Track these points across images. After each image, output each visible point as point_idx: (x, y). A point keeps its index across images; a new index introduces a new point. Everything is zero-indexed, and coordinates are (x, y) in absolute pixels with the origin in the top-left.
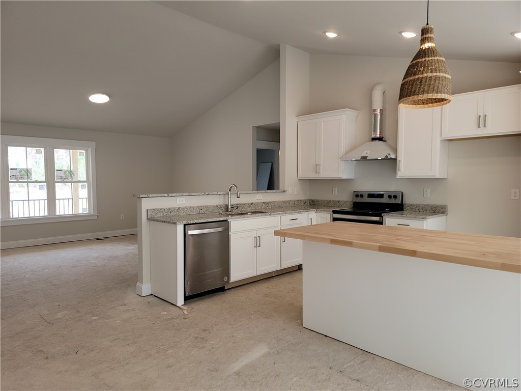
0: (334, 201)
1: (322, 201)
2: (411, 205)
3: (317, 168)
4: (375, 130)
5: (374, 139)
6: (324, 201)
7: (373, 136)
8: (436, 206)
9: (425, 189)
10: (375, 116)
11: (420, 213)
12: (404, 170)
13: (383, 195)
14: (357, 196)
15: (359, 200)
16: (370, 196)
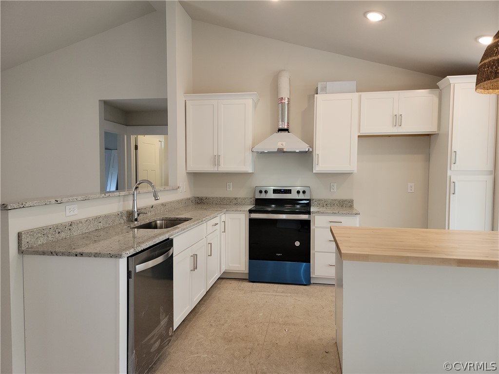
0: (230, 198)
1: (213, 198)
2: (319, 200)
3: (216, 160)
4: (283, 120)
5: (280, 130)
6: (217, 198)
7: (280, 127)
8: (344, 201)
9: (331, 184)
10: (283, 104)
11: (328, 208)
12: (322, 165)
13: (291, 190)
14: (261, 192)
15: (263, 196)
16: (275, 191)
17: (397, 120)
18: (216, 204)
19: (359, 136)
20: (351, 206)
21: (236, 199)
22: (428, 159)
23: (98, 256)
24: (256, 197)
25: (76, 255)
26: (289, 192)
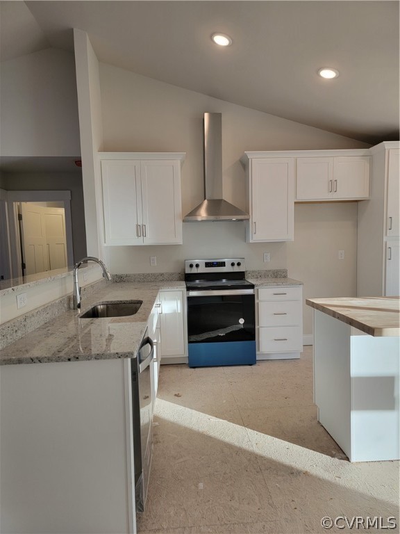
0: (154, 274)
1: (135, 275)
2: (253, 272)
3: (141, 230)
6: (139, 274)
8: (277, 271)
9: (265, 254)
13: (224, 263)
14: (191, 266)
15: (194, 270)
16: (208, 265)
17: (333, 185)
18: (139, 281)
19: (295, 203)
20: (285, 277)
21: (162, 275)
22: (356, 225)
23: (101, 358)
24: (187, 272)
25: (69, 360)
26: (223, 264)
